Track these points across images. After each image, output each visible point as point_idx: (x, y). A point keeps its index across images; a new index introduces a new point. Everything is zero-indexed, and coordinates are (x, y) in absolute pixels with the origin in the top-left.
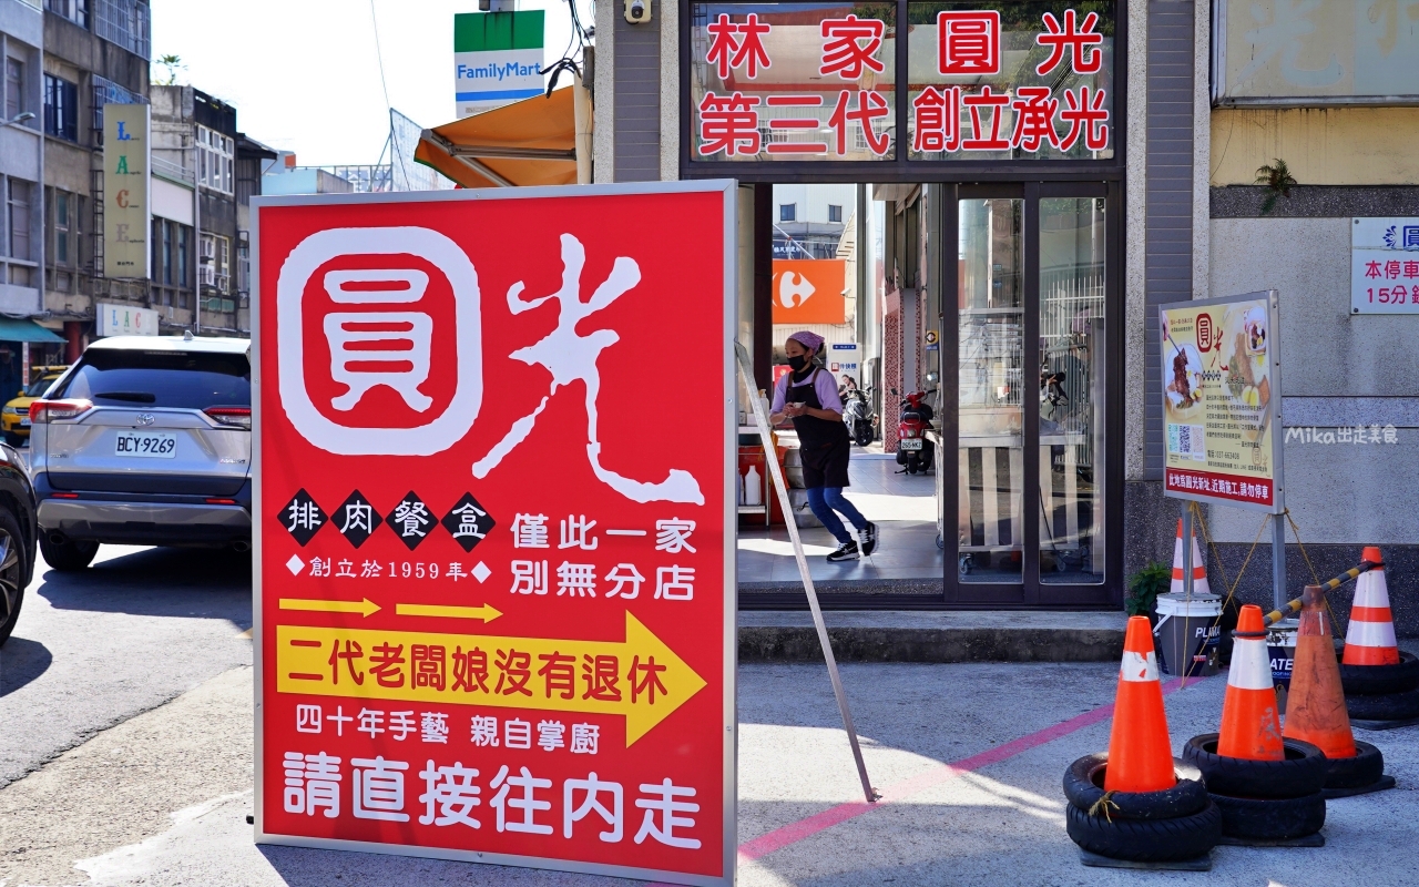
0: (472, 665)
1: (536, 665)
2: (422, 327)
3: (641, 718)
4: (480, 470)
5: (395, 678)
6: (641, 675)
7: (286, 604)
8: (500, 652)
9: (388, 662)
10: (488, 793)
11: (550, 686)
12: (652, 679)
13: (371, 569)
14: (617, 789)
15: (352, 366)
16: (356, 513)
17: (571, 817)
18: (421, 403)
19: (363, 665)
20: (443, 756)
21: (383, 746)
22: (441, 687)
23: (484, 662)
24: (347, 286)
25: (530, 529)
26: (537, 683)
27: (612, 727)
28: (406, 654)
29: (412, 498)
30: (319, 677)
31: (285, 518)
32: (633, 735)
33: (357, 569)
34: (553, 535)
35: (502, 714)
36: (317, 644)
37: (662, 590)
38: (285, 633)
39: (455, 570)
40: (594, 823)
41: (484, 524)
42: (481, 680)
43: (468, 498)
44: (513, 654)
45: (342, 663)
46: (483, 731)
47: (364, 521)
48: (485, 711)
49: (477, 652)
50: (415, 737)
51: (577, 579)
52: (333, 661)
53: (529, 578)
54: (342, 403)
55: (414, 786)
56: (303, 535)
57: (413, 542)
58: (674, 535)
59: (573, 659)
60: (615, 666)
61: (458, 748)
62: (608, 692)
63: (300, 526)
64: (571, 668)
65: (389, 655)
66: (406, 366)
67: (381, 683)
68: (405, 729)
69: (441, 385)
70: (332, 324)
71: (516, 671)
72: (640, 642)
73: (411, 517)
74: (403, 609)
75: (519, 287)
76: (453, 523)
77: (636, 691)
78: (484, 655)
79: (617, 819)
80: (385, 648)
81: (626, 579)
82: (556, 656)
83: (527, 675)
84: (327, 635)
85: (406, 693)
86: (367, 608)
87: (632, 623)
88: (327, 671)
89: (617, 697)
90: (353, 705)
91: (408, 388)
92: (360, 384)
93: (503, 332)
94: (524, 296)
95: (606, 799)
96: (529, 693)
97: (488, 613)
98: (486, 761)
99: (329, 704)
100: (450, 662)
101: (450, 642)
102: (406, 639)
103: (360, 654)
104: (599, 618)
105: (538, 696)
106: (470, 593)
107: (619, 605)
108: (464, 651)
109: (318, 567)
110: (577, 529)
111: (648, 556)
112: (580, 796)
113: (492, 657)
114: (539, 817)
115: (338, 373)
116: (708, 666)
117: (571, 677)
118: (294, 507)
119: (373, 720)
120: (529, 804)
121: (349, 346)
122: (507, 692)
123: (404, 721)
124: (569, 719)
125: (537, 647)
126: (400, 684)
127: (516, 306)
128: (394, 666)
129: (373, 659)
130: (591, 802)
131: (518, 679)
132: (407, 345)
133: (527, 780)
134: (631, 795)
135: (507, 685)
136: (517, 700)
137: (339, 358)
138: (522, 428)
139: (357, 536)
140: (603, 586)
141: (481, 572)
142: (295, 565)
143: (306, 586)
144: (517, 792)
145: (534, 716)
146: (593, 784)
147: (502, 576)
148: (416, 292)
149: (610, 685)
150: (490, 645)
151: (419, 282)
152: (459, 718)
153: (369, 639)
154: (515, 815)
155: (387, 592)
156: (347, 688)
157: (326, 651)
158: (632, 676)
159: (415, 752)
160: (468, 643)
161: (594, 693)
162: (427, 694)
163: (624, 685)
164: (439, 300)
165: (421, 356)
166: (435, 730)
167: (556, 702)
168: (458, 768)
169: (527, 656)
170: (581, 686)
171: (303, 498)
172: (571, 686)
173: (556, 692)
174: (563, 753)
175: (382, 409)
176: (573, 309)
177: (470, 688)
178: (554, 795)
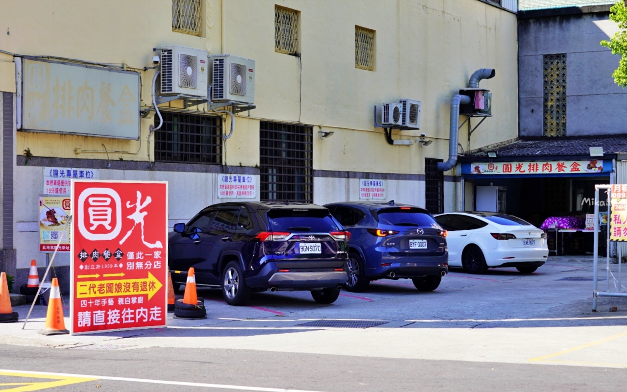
0: (119, 286)
1: (132, 285)
2: (109, 211)
3: (151, 294)
4: (121, 242)
5: (103, 291)
6: (151, 285)
7: (79, 277)
8: (124, 283)
9: (101, 288)
10: (121, 315)
11: (134, 289)
12: (153, 285)
13: (98, 267)
14: (146, 310)
15: (95, 220)
16: (95, 254)
17: (138, 317)
18: (109, 228)
19: (96, 289)
20: (112, 308)
21: (100, 308)
22: (112, 292)
23: (121, 286)
24: (94, 201)
25: (130, 255)
26: (131, 289)
27: (145, 296)
28: (105, 286)
29: (107, 250)
30: (86, 293)
31: (79, 256)
32: (150, 297)
33: (95, 267)
34: (135, 256)
35: (124, 297)
36: (86, 285)
37: (155, 267)
38: (79, 284)
39: (116, 265)
40: (142, 318)
41: (122, 255)
42: (120, 290)
43: (119, 249)
44: (127, 283)
45: (92, 289)
46: (121, 301)
47: (97, 256)
48: (121, 297)
49: (120, 284)
50: (107, 305)
51: (139, 265)
52: (90, 289)
53: (130, 266)
54: (92, 228)
55: (107, 316)
56: (83, 260)
57: (107, 260)
58: (157, 255)
59: (138, 283)
60: (146, 284)
61: (116, 306)
62: (145, 289)
63: (83, 258)
64: (138, 285)
65: (102, 286)
66: (106, 220)
67: (100, 293)
68: (105, 303)
69: (113, 224)
70: (90, 210)
71: (128, 286)
72: (151, 278)
73: (107, 254)
74: (105, 275)
75: (129, 202)
76: (115, 255)
77: (150, 288)
78: (121, 284)
79: (146, 317)
80: (101, 285)
81: (149, 264)
82: (135, 283)
83: (129, 288)
84: (88, 283)
85: (105, 295)
86: (97, 276)
87: (150, 274)
88: (88, 291)
89: (146, 290)
90: (93, 299)
91: (106, 224)
92: (96, 224)
93: (126, 212)
94: (130, 204)
95: (144, 312)
96: (130, 291)
97: (122, 275)
98: (121, 308)
99: (88, 299)
100: (114, 286)
101: (114, 282)
102: (105, 282)
103: (95, 287)
104: (143, 274)
105: (132, 292)
106: (118, 270)
107: (147, 270)
108: (117, 284)
109: (87, 267)
110: (140, 254)
111: (152, 260)
112: (139, 313)
113: (123, 284)
114: (132, 319)
115: (92, 222)
116: (163, 282)
117: (138, 287)
118: (81, 253)
119: (98, 302)
120: (130, 316)
121: (94, 215)
122: (126, 292)
123: (104, 301)
124: (137, 296)
125: (131, 281)
126: (104, 293)
127: (128, 206)
128: (103, 289)
129: (98, 288)
130: (142, 314)
131: (128, 288)
132: (106, 215)
133: (129, 311)
134: (149, 310)
135: (126, 290)
136: (128, 293)
137: (92, 218)
138: (129, 233)
139: (95, 259)
140: (144, 266)
141: (121, 265)
142: (81, 267)
143: (84, 272)
144: (127, 314)
145: (131, 296)
146: (142, 310)
147: (125, 266)
148: (108, 203)
149: (145, 288)
150: (122, 282)
151: (109, 200)
152: (116, 299)
153: (97, 283)
154: (127, 319)
155: (101, 272)
156: (93, 295)
157: (88, 287)
158: (149, 285)
159: (107, 308)
160: (118, 282)
161: (142, 290)
162: (110, 294)
163: (148, 287)
164: (113, 205)
165: (109, 217)
166: (111, 302)
167: (135, 293)
168: (116, 311)
169: (129, 283)
170: (140, 289)
171: (83, 251)
172: (138, 289)
173: (135, 291)
174: (136, 304)
175: (101, 230)
176: (139, 207)
177: (118, 292)
178: (134, 313)
